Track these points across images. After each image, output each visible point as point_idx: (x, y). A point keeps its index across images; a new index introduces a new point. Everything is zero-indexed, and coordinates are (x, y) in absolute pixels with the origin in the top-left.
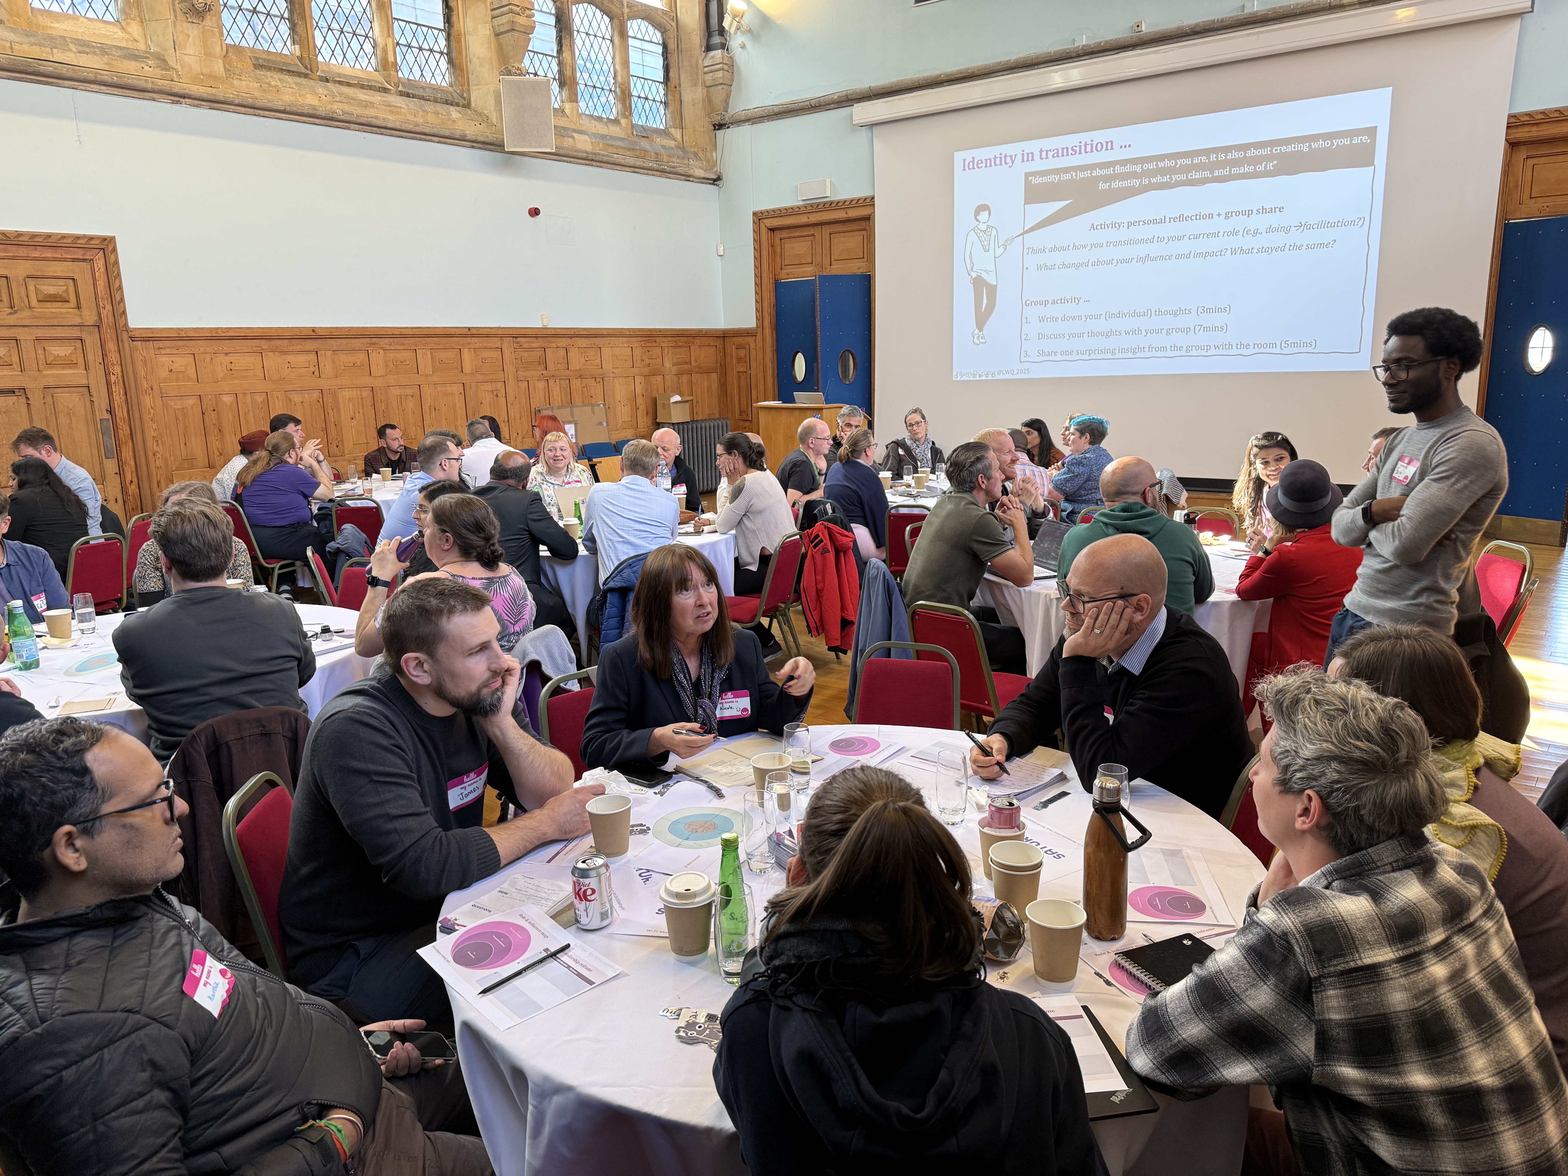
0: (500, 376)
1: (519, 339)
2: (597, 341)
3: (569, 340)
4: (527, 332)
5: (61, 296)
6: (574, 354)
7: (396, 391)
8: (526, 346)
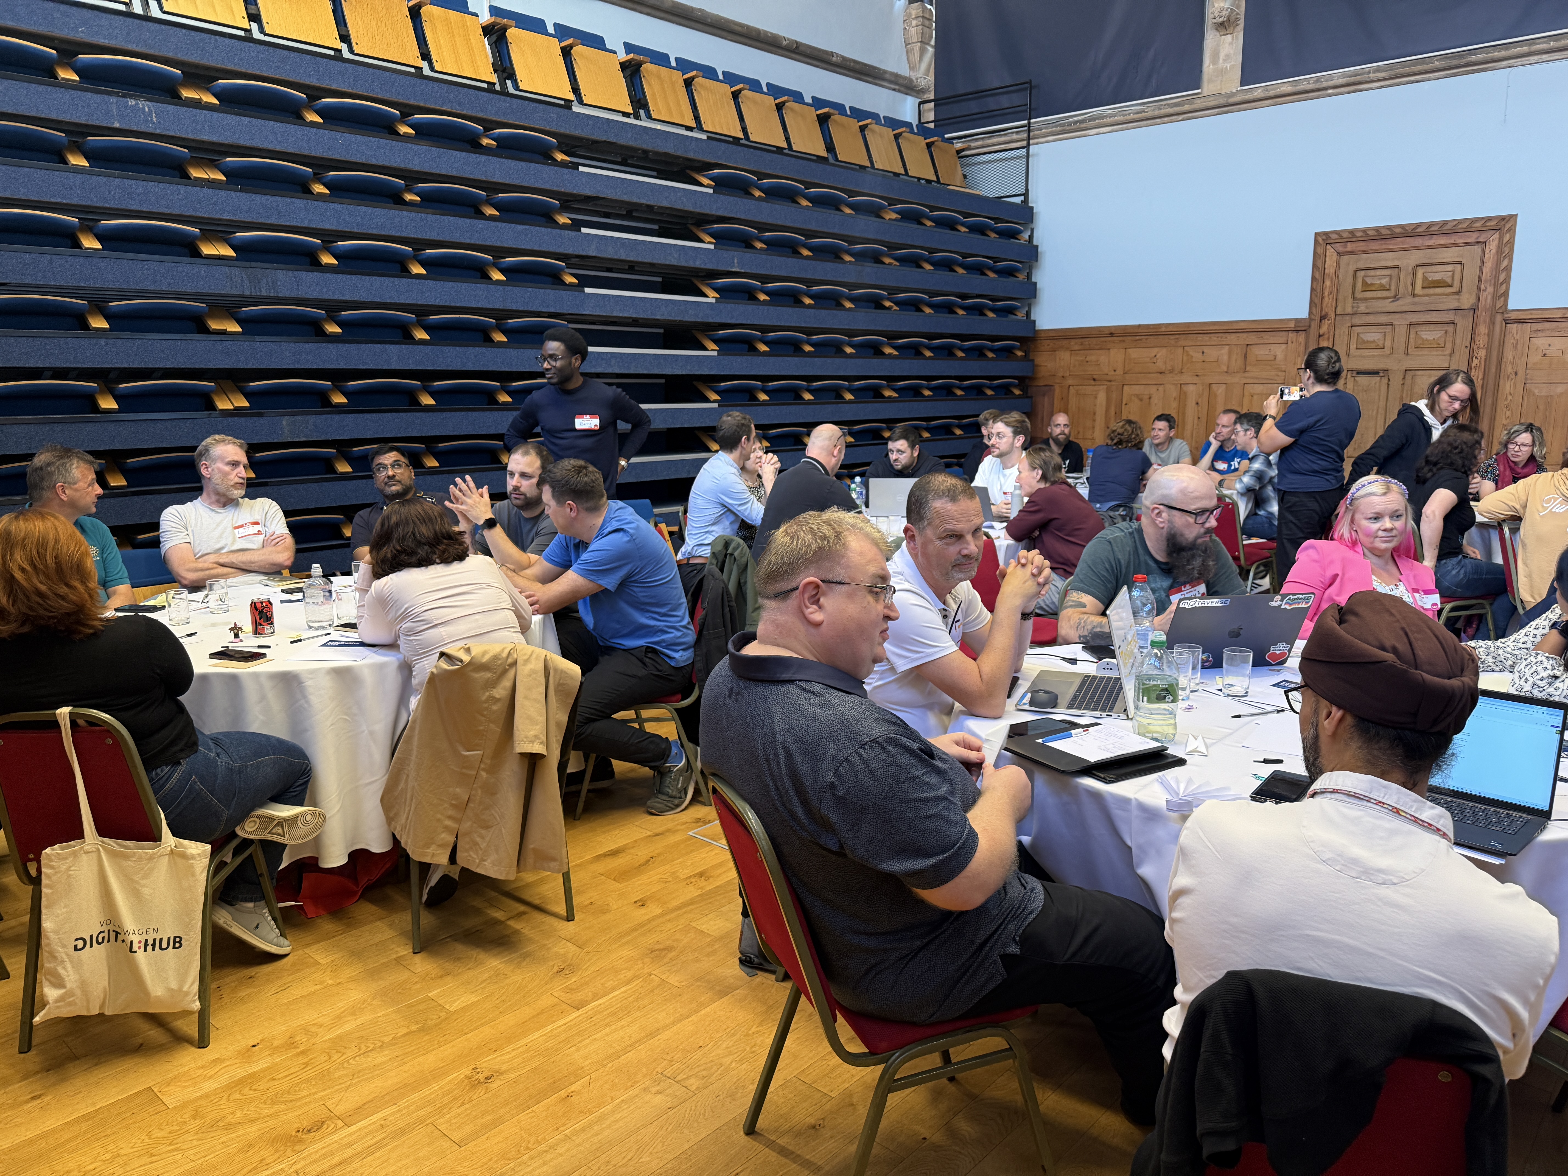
5: (1444, 281)
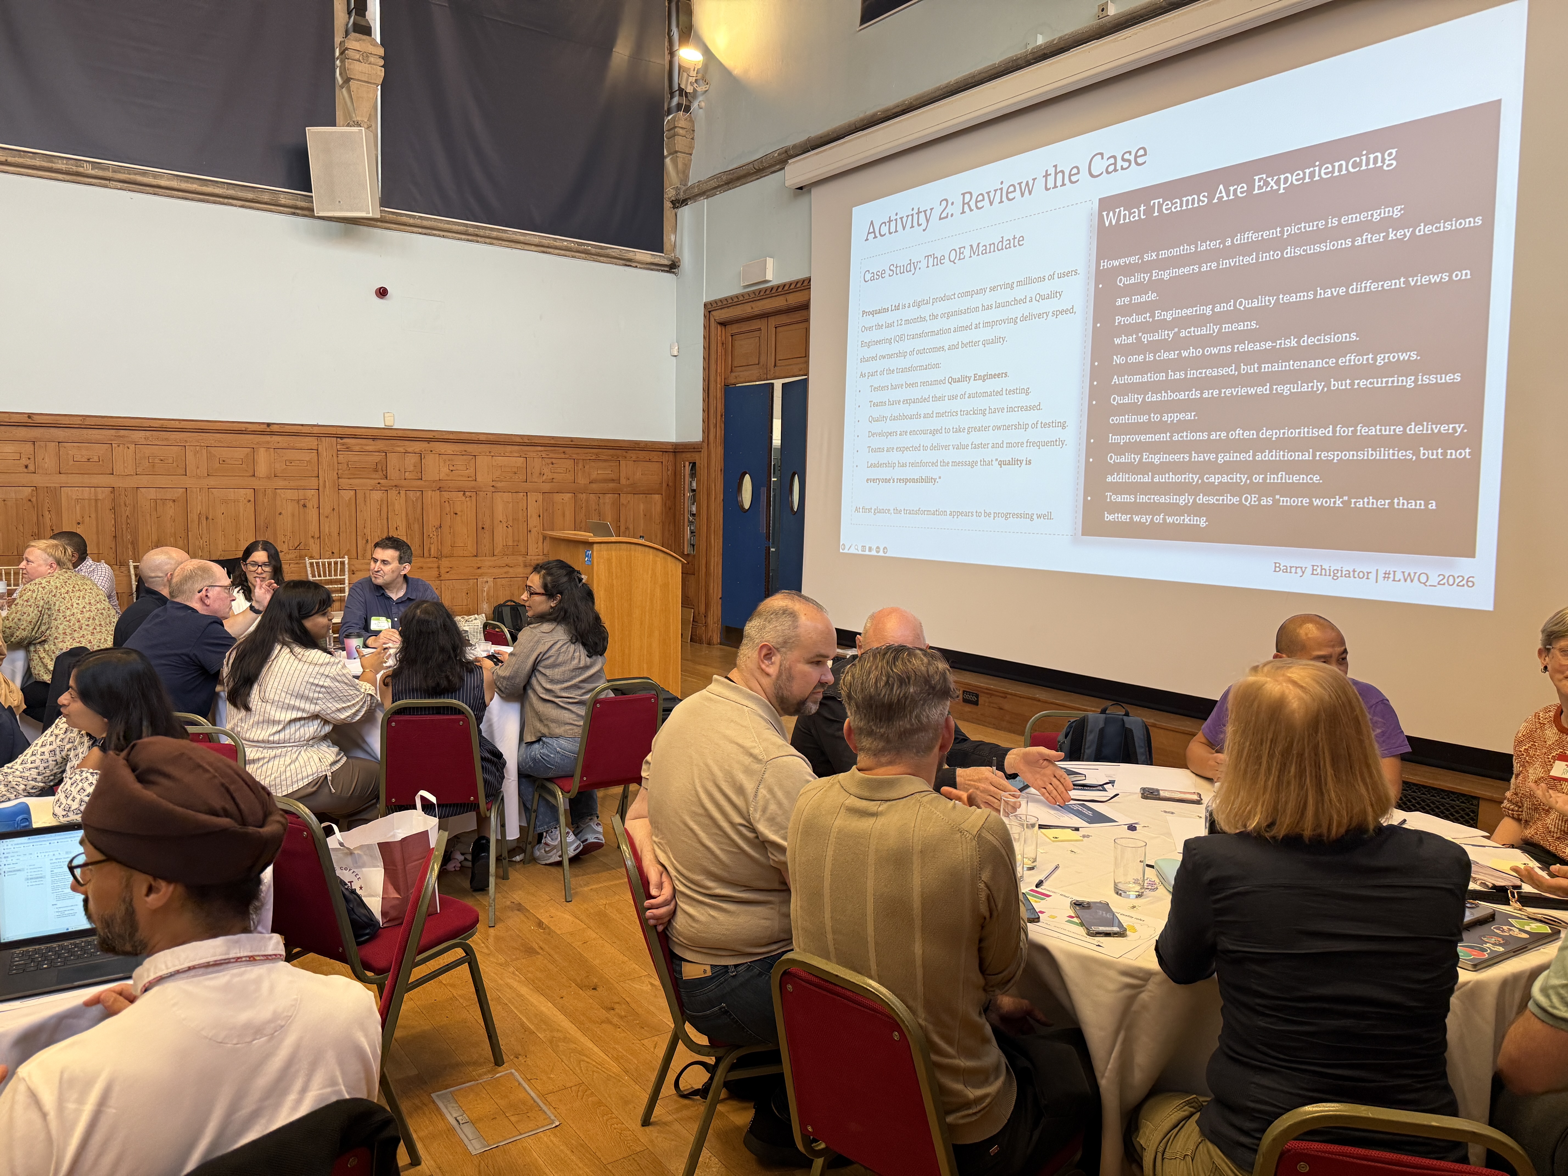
0: (314, 482)
1: (345, 440)
2: (470, 448)
3: (424, 445)
4: (358, 432)
6: (430, 461)
7: (152, 494)
8: (357, 448)
